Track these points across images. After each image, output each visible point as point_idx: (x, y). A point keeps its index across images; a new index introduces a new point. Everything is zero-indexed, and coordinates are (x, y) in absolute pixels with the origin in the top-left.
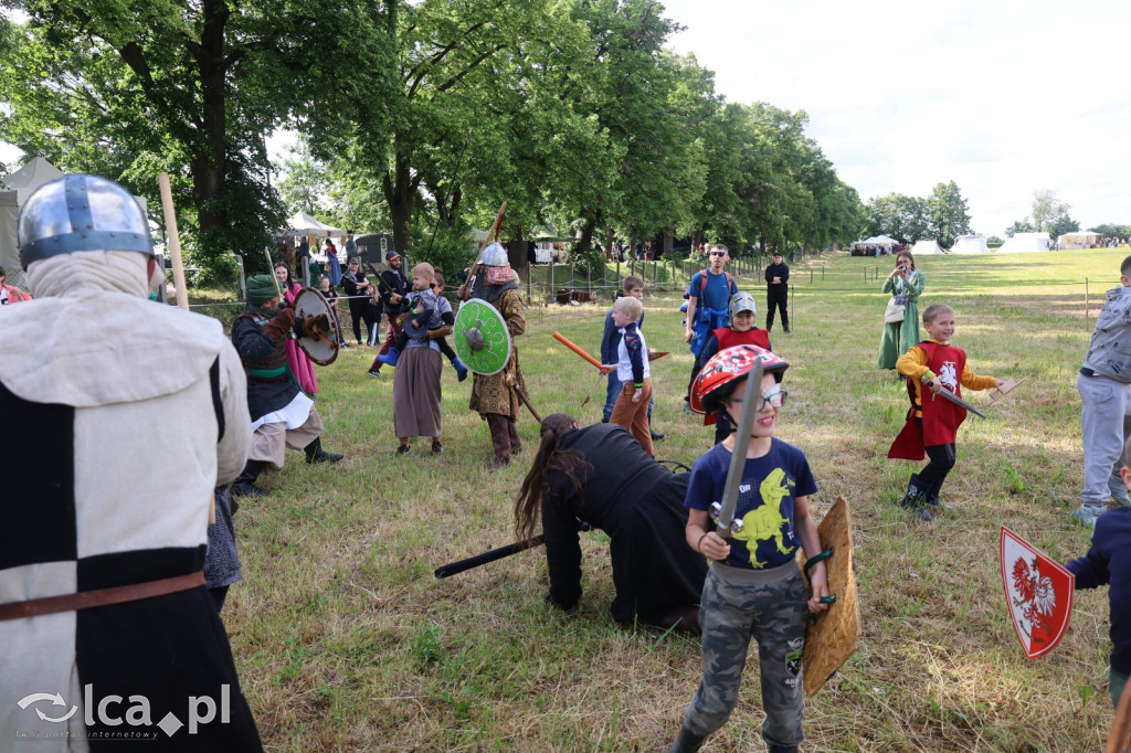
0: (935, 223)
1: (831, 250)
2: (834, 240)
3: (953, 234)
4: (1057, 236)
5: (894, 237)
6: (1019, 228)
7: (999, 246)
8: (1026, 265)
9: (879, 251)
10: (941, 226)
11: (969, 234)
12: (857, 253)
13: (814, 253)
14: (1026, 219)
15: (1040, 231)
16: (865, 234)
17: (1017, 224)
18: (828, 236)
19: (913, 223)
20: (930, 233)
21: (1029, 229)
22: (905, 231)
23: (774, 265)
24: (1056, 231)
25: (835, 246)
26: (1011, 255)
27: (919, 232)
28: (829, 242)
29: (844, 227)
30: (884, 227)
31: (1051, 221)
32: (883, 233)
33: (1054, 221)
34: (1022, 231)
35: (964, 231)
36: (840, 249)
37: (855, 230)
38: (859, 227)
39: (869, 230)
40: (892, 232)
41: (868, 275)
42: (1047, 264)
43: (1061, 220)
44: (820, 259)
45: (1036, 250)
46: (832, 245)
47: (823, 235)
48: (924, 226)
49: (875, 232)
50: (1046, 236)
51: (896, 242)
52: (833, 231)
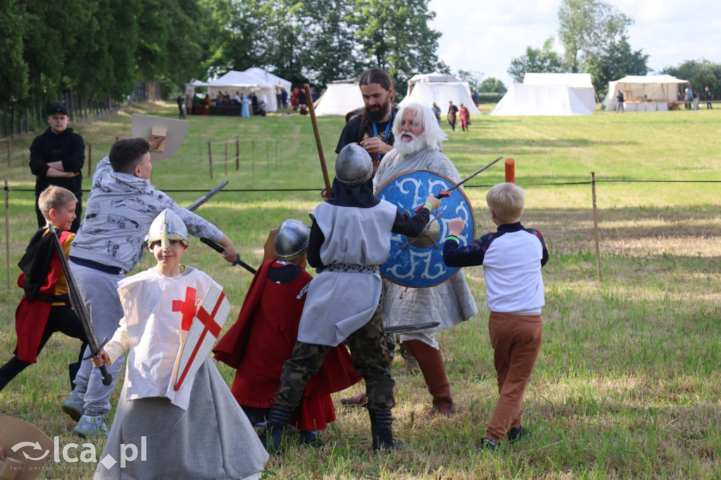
0: (368, 45)
1: (143, 98)
2: (149, 75)
3: (406, 70)
4: (606, 82)
5: (280, 73)
6: (536, 63)
7: (496, 100)
8: (544, 143)
9: (248, 103)
10: (380, 52)
11: (436, 74)
12: (199, 108)
13: (104, 105)
14: (548, 44)
15: (575, 70)
16: (219, 63)
17: (532, 54)
18: (134, 67)
19: (322, 44)
20: (359, 66)
21: (554, 65)
22: (305, 60)
23: (49, 134)
24: (605, 71)
25: (152, 89)
26: (519, 121)
27: (335, 64)
28: (138, 79)
29: (172, 46)
30: (259, 50)
31: (594, 50)
32: (258, 63)
33: (601, 52)
34: (540, 69)
35: (427, 64)
36: (165, 95)
37: (199, 55)
38: (206, 47)
39: (228, 55)
40: (277, 61)
41: (218, 161)
42: (584, 143)
43: (613, 48)
44: (120, 119)
45: (568, 113)
46: (144, 88)
47: (121, 64)
48: (344, 50)
49: (242, 61)
50: (585, 80)
51: (286, 85)
52: (147, 56)
